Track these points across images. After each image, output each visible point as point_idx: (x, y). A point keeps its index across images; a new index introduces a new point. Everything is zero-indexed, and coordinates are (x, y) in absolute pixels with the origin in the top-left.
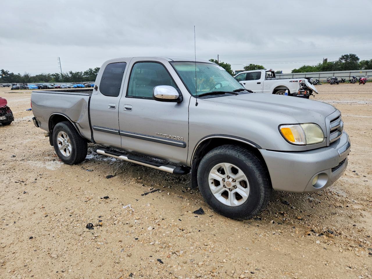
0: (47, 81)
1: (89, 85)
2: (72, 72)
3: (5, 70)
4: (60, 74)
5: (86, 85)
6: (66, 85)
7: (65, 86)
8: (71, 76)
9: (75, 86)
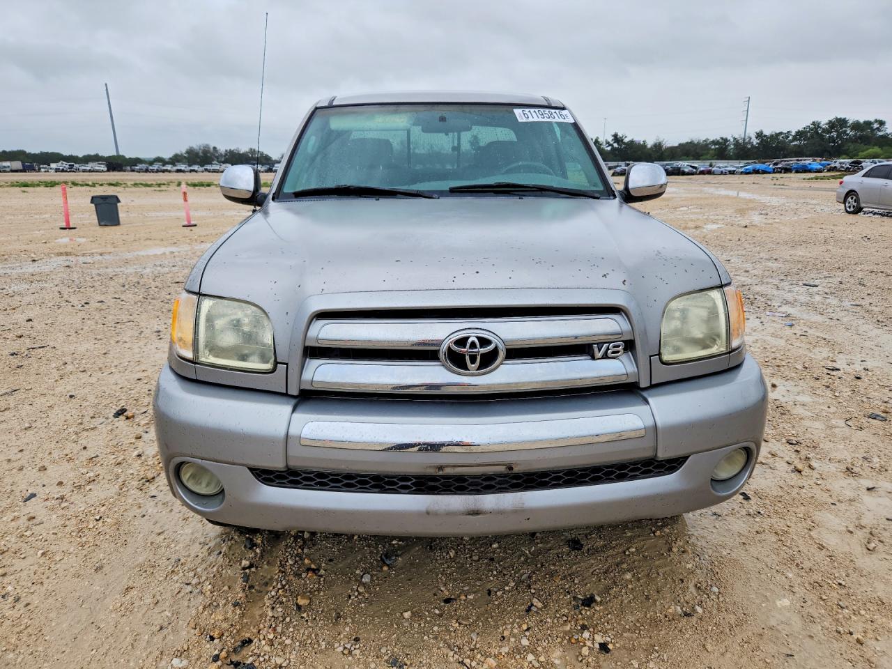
0: (697, 157)
1: (788, 167)
2: (762, 132)
3: (620, 135)
4: (732, 140)
5: (780, 166)
6: (726, 167)
7: (722, 169)
8: (757, 143)
9: (747, 169)
